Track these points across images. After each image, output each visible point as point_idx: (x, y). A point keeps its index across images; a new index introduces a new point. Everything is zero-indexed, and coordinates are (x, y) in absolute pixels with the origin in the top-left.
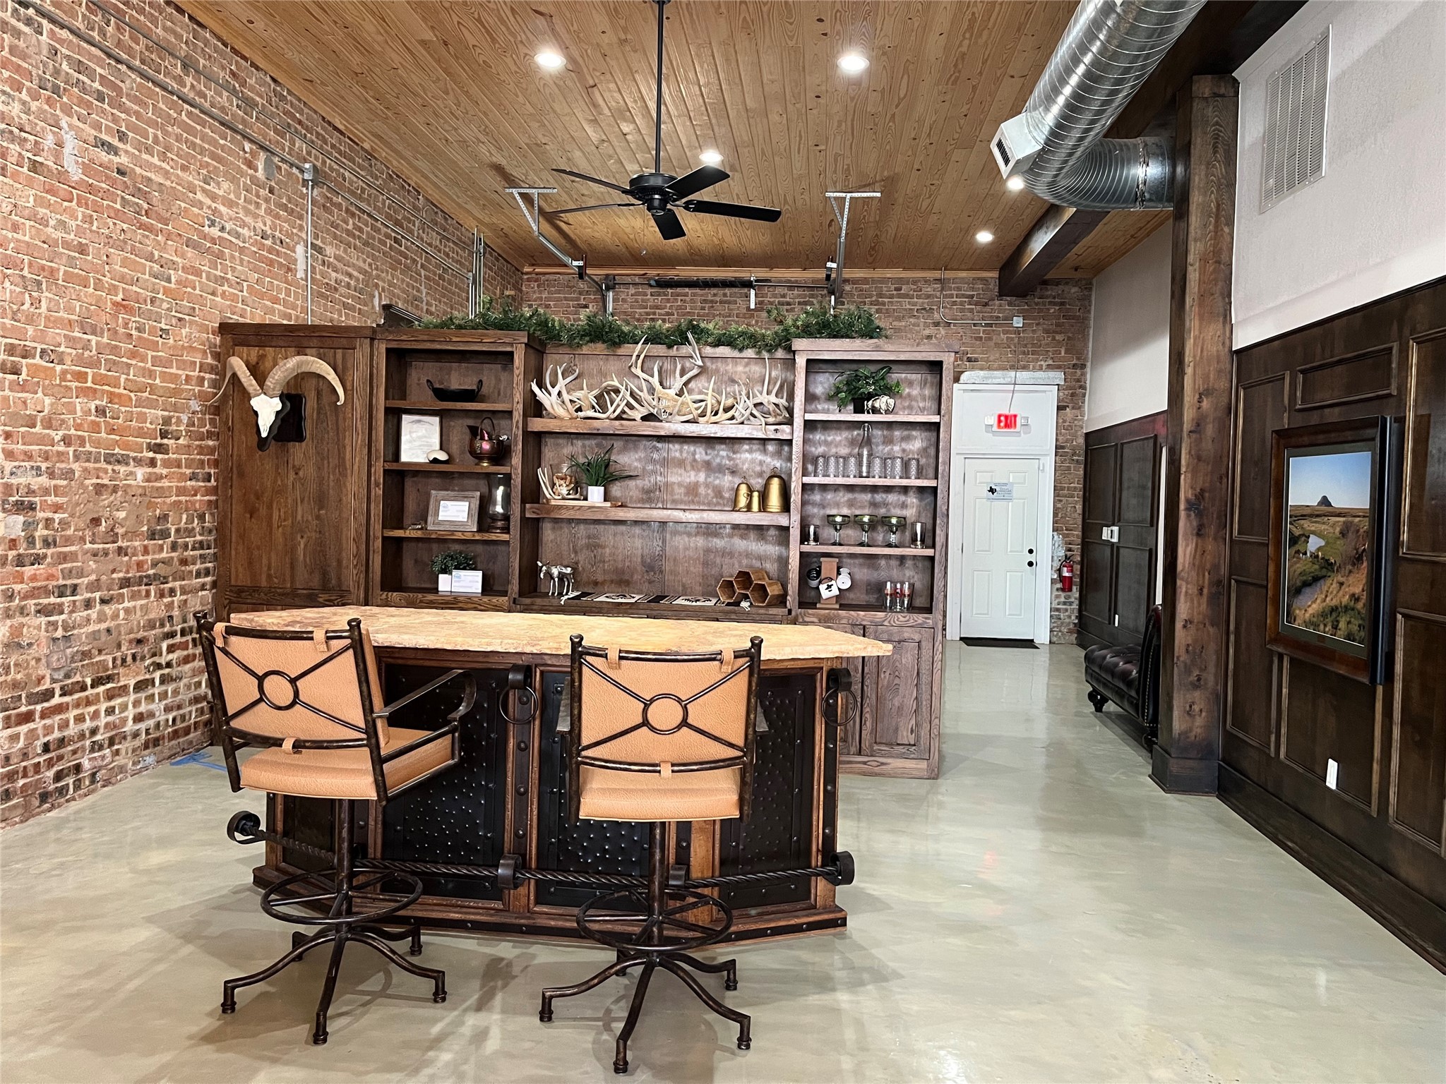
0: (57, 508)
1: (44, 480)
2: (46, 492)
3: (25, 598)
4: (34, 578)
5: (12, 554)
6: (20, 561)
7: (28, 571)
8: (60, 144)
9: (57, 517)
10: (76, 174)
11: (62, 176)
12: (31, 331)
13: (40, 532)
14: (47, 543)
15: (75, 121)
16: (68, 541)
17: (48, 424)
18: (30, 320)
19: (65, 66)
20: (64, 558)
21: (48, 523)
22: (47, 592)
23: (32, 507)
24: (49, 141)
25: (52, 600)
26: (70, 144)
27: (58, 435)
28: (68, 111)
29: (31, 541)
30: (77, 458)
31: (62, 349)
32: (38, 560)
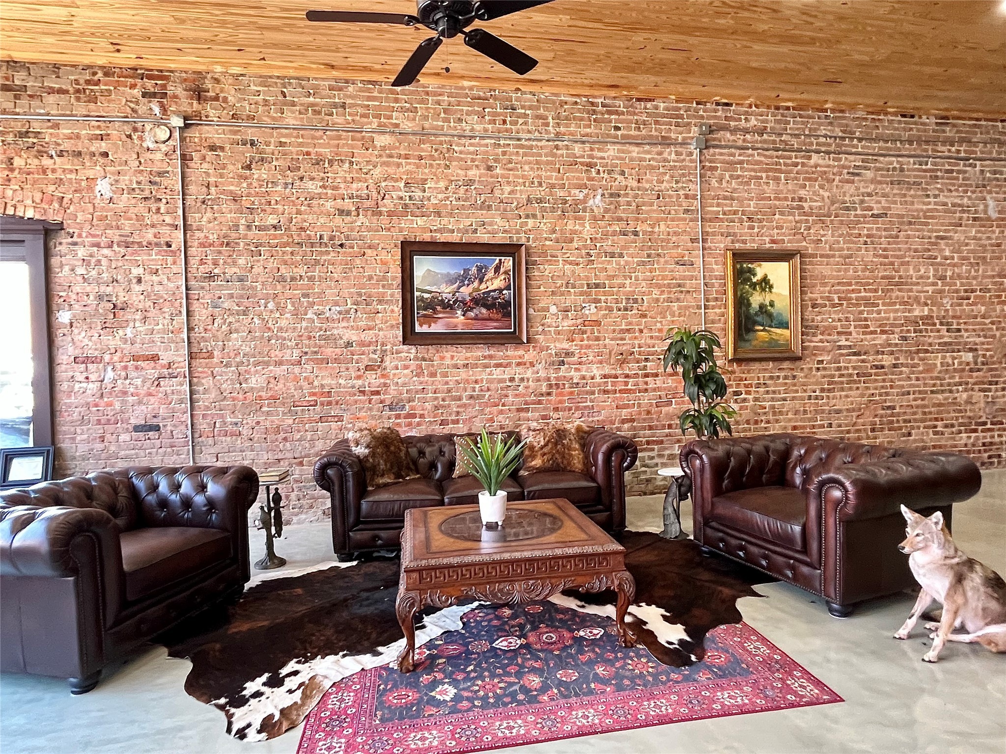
0: (988, 350)
1: (982, 339)
2: (983, 344)
3: (974, 384)
4: (977, 377)
5: (967, 368)
6: (971, 370)
7: (975, 374)
8: (986, 206)
9: (988, 353)
10: (994, 215)
11: (989, 219)
12: (974, 282)
13: (980, 359)
14: (983, 364)
15: (994, 195)
16: (994, 363)
17: (983, 317)
18: (975, 278)
19: (988, 175)
20: (991, 370)
21: (984, 356)
22: (984, 383)
23: (976, 350)
24: (982, 207)
25: (986, 386)
26: (991, 203)
27: (987, 321)
28: (990, 192)
29: (976, 363)
30: (997, 329)
31: (990, 287)
32: (979, 370)
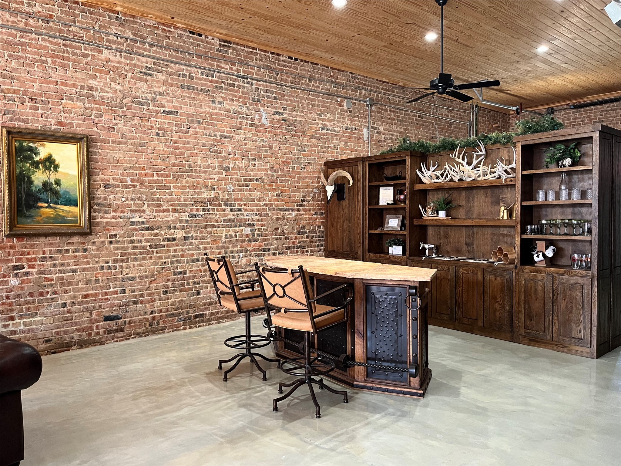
0: (262, 225)
1: (258, 217)
2: (259, 220)
3: (252, 251)
4: (254, 246)
5: (247, 239)
6: (250, 241)
7: (253, 244)
8: (261, 117)
9: (262, 228)
10: (266, 124)
11: (262, 126)
12: (252, 174)
13: (257, 232)
14: (259, 235)
15: (266, 108)
16: (267, 235)
17: (259, 200)
18: (252, 170)
19: (262, 92)
20: (265, 240)
21: (259, 230)
22: (259, 250)
23: (254, 225)
24: (257, 116)
25: (261, 252)
26: (264, 115)
27: (262, 204)
28: (263, 106)
29: (253, 235)
30: (269, 210)
31: (264, 178)
32: (256, 240)
